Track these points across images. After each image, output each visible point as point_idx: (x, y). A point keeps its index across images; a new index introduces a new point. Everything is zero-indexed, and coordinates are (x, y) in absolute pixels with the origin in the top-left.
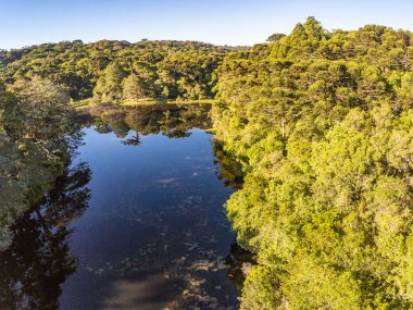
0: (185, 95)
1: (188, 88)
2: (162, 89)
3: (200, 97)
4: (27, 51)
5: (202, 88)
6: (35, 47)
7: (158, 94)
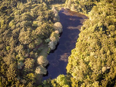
1: (84, 11)
3: (86, 13)
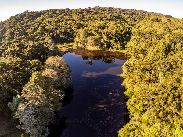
0: (113, 47)
1: (115, 44)
2: (104, 44)
3: (120, 49)
4: (44, 13)
5: (121, 45)
6: (48, 11)
7: (102, 45)
